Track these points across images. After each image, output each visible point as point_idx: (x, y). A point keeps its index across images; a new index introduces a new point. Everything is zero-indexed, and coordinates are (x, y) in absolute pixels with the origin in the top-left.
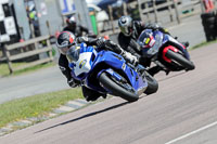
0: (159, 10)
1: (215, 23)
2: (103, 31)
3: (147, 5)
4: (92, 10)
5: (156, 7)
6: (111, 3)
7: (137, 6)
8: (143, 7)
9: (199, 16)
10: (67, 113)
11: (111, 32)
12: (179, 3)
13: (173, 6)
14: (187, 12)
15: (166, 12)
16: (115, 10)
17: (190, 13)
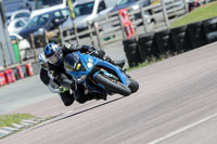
0: (80, 37)
1: (137, 49)
2: (25, 59)
3: (68, 33)
4: (14, 38)
5: (78, 35)
6: (33, 31)
7: (59, 34)
8: (65, 34)
9: (121, 42)
11: (33, 60)
12: (100, 30)
13: (94, 33)
14: (108, 38)
15: (88, 39)
16: (36, 38)
17: (112, 40)
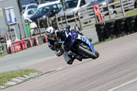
0: (69, 22)
1: (104, 30)
2: (34, 35)
3: (61, 19)
4: (27, 21)
5: (67, 20)
6: (39, 17)
7: (55, 19)
8: (59, 19)
9: (94, 26)
10: (12, 86)
11: (39, 36)
12: (82, 18)
13: (78, 19)
14: (87, 23)
15: (74, 23)
16: (41, 21)
17: (89, 24)
